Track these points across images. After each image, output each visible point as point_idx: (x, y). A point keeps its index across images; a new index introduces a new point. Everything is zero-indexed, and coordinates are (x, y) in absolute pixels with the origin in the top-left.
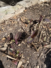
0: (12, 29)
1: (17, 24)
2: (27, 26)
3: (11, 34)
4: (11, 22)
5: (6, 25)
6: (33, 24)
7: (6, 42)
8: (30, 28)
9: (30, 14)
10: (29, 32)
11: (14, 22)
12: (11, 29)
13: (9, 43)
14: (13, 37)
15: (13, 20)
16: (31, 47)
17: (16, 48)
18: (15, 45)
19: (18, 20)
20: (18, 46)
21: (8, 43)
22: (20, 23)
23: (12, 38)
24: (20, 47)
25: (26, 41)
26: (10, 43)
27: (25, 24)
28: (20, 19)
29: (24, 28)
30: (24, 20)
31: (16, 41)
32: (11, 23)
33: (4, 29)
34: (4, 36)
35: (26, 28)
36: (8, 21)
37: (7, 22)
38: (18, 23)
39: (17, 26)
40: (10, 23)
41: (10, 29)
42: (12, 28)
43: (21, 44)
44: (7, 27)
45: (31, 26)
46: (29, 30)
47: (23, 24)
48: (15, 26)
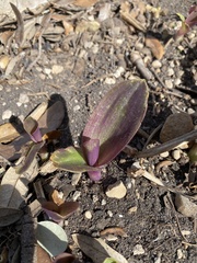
0: (66, 72)
1: (96, 37)
2: (162, 50)
3: (56, 102)
4: (60, 24)
5: (24, 44)
8: (185, 65)
10: (178, 94)
11: (75, 22)
12: (57, 69)
14: (65, 120)
15: (73, 16)
17: (88, 215)
18: (79, 186)
19: (105, 14)
20: (109, 200)
22: (118, 30)
24: (125, 212)
26: (47, 168)
27: (149, 42)
28: (117, 11)
29: (142, 64)
31: (94, 159)
32: (59, 30)
33: (10, 68)
34: (7, 115)
35: (157, 64)
37: (33, 22)
38: (104, 32)
39: (96, 50)
40: (51, 29)
41: (47, 71)
42: (61, 61)
43: (130, 186)
44: (33, 52)
45: (190, 51)
46: (179, 82)
47: (135, 37)
48: (83, 53)
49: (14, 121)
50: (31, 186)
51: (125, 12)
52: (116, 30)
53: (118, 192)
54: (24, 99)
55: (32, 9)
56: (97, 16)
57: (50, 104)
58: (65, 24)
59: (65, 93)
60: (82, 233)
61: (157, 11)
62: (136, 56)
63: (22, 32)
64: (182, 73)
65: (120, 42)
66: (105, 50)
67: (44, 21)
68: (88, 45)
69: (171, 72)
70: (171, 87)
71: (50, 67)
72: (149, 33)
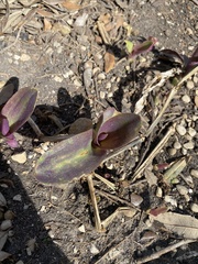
6: (148, 65)
16: (75, 190)
30: (115, 31)
36: (26, 11)
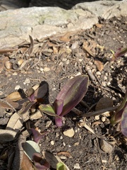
0: (51, 71)
1: (68, 56)
2: (102, 67)
3: (44, 85)
4: (52, 48)
5: (32, 55)
6: (122, 64)
7: (18, 110)
8: (114, 76)
9: (112, 37)
10: (108, 89)
11: (59, 48)
12: (47, 69)
13: (31, 114)
14: (47, 94)
15: (59, 45)
17: (52, 143)
19: (75, 46)
20: (65, 137)
21: (26, 117)
22: (80, 54)
23: (44, 99)
24: (72, 144)
25: (97, 123)
26: (33, 117)
27: (96, 62)
28: (81, 45)
29: (90, 72)
30: (94, 50)
32: (50, 50)
33: (23, 65)
34: (18, 88)
35: (99, 73)
36: (42, 45)
37: (38, 45)
38: (73, 55)
39: (68, 63)
40: (46, 50)
41: (42, 69)
42: (49, 66)
43: (76, 131)
44: (36, 59)
45: (117, 69)
46: (109, 83)
47: (89, 59)
48: (61, 63)
49: (20, 91)
50: (24, 124)
51: (85, 46)
52: (79, 54)
53: (70, 133)
54: (27, 81)
55: (39, 39)
56: (70, 46)
57: (41, 85)
58: (54, 48)
59: (49, 81)
60: (48, 152)
61: (102, 48)
62: (88, 68)
63: (32, 49)
64: (111, 79)
65: (81, 60)
66: (72, 63)
67: (44, 45)
68: (64, 60)
69: (106, 78)
70: (105, 85)
71: (43, 68)
72: (96, 58)
